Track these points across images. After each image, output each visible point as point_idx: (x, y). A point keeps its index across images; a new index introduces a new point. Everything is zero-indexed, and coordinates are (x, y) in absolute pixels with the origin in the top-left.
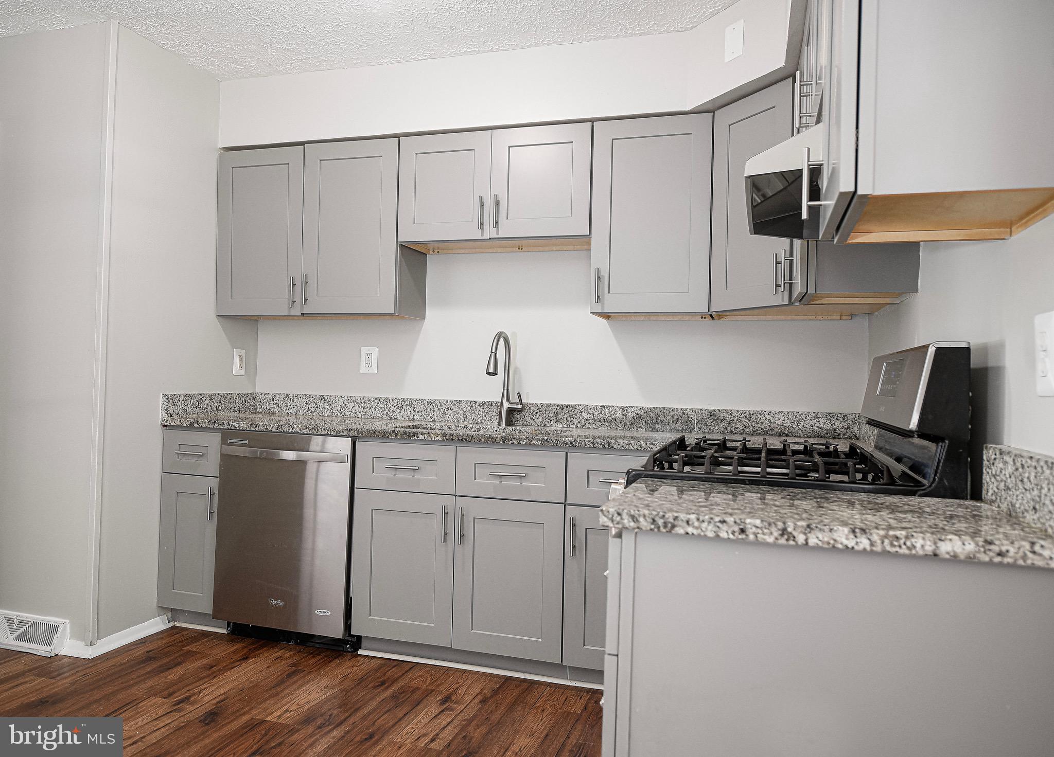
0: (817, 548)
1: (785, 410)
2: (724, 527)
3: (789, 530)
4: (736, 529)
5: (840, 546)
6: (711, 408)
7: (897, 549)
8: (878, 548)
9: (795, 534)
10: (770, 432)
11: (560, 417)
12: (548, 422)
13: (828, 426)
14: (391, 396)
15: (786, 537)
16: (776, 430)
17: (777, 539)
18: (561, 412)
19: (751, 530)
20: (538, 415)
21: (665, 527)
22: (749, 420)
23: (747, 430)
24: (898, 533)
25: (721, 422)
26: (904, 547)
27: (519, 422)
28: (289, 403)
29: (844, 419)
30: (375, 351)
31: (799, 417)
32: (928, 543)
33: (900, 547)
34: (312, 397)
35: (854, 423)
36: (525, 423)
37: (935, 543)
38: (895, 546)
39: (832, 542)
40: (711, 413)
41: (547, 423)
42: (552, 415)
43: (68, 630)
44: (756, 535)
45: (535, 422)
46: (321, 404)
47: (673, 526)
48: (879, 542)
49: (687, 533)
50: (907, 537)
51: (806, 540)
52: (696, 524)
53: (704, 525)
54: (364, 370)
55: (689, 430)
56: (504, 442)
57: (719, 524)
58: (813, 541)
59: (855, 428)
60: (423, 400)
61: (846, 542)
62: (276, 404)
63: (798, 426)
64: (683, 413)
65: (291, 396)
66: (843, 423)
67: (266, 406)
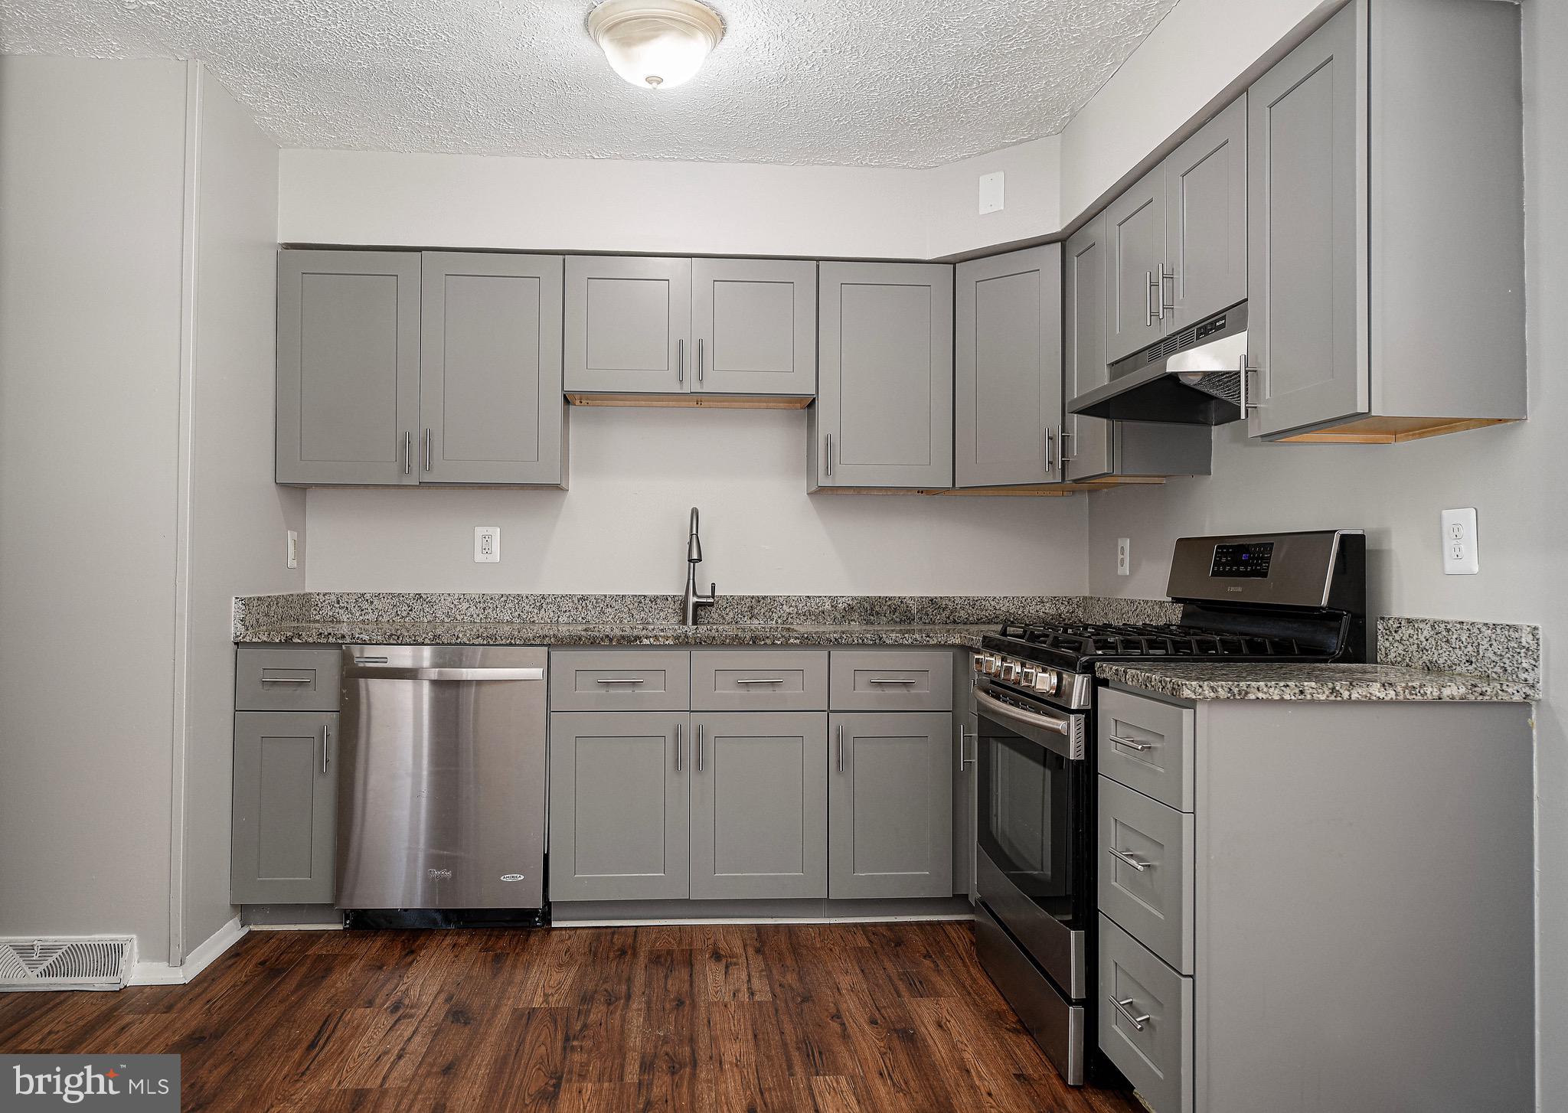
0: (1358, 702)
1: (1010, 595)
2: (1287, 690)
3: (1337, 688)
4: (1297, 691)
5: (1374, 698)
6: (933, 595)
7: (1414, 696)
8: (1401, 698)
9: (1341, 691)
10: (995, 620)
11: (756, 611)
12: (741, 618)
13: (1053, 611)
14: (524, 592)
15: (1335, 694)
16: (1001, 617)
17: (1328, 697)
18: (755, 605)
19: (1308, 691)
20: (728, 610)
21: (1240, 694)
22: (973, 608)
23: (971, 619)
24: (1414, 684)
25: (943, 610)
26: (1419, 694)
27: (703, 620)
28: (365, 605)
29: (1068, 603)
30: (496, 532)
31: (1024, 602)
32: (1435, 690)
33: (1416, 695)
34: (403, 597)
35: (1078, 607)
36: (711, 620)
37: (1440, 690)
38: (1413, 694)
39: (1368, 695)
40: (932, 600)
41: (739, 619)
42: (746, 609)
43: (136, 949)
44: (1312, 694)
45: (724, 619)
46: (417, 606)
47: (1247, 693)
48: (1402, 692)
49: (1258, 698)
50: (1420, 687)
51: (1350, 695)
52: (1265, 690)
53: (1272, 690)
54: (479, 557)
55: (908, 621)
56: (754, 642)
57: (1283, 688)
58: (1354, 696)
59: (1080, 612)
60: (571, 597)
61: (1378, 694)
62: (343, 608)
63: (1023, 612)
64: (902, 602)
65: (368, 596)
66: (1068, 607)
67: (327, 611)
